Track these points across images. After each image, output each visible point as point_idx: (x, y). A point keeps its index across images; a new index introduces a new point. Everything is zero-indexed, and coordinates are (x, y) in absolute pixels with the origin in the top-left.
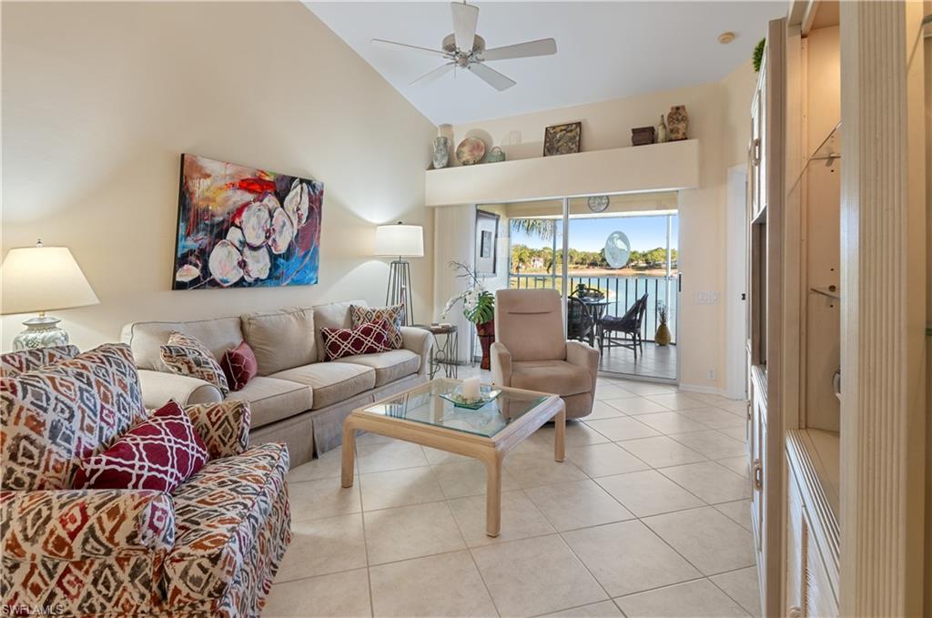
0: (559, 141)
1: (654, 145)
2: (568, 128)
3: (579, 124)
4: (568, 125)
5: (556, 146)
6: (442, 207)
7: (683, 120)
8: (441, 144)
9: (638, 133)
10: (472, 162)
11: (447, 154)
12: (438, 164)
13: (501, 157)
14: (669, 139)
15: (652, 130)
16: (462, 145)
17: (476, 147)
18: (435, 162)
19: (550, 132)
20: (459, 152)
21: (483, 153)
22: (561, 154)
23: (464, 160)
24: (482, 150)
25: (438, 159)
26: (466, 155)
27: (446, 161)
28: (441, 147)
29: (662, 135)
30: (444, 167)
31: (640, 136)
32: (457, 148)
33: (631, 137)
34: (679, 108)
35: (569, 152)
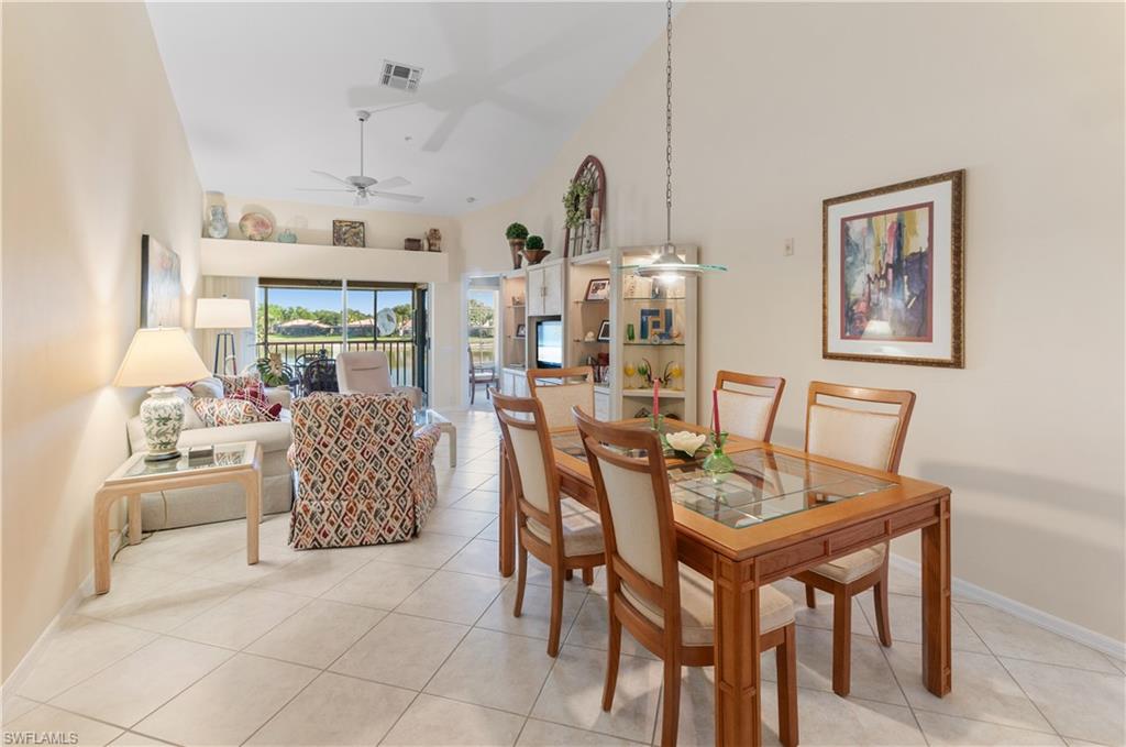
0: (345, 234)
1: (419, 252)
2: (352, 225)
3: (362, 224)
4: (353, 223)
5: (343, 237)
6: (217, 278)
7: (439, 238)
8: (219, 213)
9: (409, 240)
10: (258, 237)
11: (226, 225)
12: (215, 234)
13: (293, 239)
14: (430, 250)
15: (419, 241)
16: (244, 218)
17: (261, 224)
18: (211, 231)
19: (337, 225)
20: (241, 227)
21: (270, 231)
22: (348, 245)
23: (248, 234)
24: (267, 227)
25: (215, 229)
26: (250, 230)
27: (225, 232)
28: (220, 216)
29: (426, 245)
30: (225, 238)
31: (413, 244)
32: (238, 221)
33: (404, 243)
34: (436, 230)
35: (355, 244)
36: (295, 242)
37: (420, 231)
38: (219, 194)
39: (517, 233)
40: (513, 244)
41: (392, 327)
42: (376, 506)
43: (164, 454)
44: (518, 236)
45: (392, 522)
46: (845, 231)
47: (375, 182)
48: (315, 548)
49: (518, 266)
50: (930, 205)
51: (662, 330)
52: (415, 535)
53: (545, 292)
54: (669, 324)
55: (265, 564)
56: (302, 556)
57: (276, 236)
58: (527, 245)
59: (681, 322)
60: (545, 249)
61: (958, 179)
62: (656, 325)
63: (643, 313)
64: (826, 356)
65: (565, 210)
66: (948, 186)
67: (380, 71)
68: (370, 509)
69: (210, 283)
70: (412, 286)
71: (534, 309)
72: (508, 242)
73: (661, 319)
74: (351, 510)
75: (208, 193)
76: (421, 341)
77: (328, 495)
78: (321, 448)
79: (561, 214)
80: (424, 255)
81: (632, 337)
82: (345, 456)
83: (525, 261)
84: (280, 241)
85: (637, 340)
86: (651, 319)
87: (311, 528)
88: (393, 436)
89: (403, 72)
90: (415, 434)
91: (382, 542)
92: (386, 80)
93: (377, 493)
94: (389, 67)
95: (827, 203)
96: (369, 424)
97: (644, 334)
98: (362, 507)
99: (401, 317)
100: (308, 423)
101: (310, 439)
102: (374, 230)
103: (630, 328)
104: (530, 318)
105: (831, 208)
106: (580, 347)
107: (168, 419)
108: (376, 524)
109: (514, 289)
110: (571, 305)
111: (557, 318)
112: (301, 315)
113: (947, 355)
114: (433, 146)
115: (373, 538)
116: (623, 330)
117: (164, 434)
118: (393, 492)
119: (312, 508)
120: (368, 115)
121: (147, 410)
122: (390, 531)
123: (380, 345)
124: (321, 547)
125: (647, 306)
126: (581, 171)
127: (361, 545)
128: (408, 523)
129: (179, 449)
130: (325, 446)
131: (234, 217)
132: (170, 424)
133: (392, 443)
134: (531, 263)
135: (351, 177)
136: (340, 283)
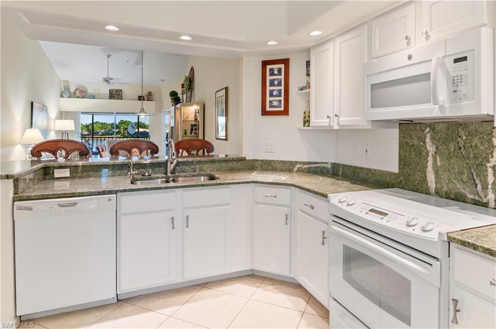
0: (114, 94)
2: (117, 91)
3: (121, 90)
5: (113, 96)
6: (65, 112)
7: (152, 96)
8: (67, 88)
10: (81, 97)
11: (70, 92)
12: (65, 96)
13: (94, 97)
14: (148, 100)
15: (143, 97)
16: (76, 90)
17: (82, 92)
18: (64, 95)
19: (111, 91)
20: (74, 93)
21: (85, 94)
22: (115, 99)
23: (77, 96)
24: (84, 93)
25: (65, 94)
26: (78, 94)
27: (69, 95)
28: (67, 90)
29: (146, 99)
30: (69, 97)
31: (140, 98)
32: (74, 91)
33: (138, 98)
34: (150, 93)
35: (118, 99)
36: (94, 98)
37: (144, 93)
38: (67, 81)
39: (173, 94)
44: (173, 96)
50: (224, 96)
57: (87, 96)
58: (174, 100)
61: (226, 89)
62: (196, 129)
63: (192, 125)
69: (63, 114)
72: (170, 98)
73: (197, 126)
75: (63, 81)
80: (145, 102)
81: (186, 133)
84: (89, 98)
85: (188, 135)
86: (194, 127)
95: (216, 92)
97: (192, 133)
102: (126, 92)
103: (186, 130)
105: (216, 94)
113: (225, 138)
114: (138, 63)
116: (182, 131)
120: (110, 55)
125: (193, 123)
126: (190, 72)
131: (72, 90)
134: (173, 107)
135: (104, 78)
136: (113, 113)
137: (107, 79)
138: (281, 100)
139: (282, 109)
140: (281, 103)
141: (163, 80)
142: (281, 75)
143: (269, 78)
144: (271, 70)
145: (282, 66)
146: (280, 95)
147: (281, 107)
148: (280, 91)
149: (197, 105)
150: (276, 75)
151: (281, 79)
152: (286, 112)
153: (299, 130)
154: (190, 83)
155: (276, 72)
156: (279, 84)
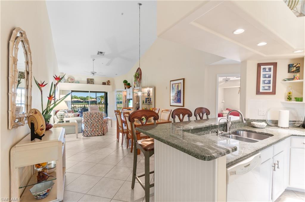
2: (91, 79)
3: (93, 79)
5: (89, 82)
7: (110, 82)
9: (103, 83)
10: (71, 82)
13: (79, 82)
14: (108, 85)
15: (105, 83)
16: (68, 78)
19: (88, 80)
21: (73, 81)
22: (90, 84)
23: (69, 81)
24: (73, 80)
29: (107, 84)
30: (65, 82)
31: (104, 84)
32: (67, 79)
33: (102, 83)
34: (109, 81)
35: (92, 83)
37: (105, 81)
38: (63, 73)
39: (125, 82)
40: (124, 84)
41: (100, 101)
42: (97, 130)
43: (61, 121)
44: (125, 83)
45: (100, 132)
46: (172, 86)
47: (96, 73)
48: (87, 136)
49: (126, 89)
50: (181, 83)
51: (149, 102)
52: (104, 135)
53: (130, 94)
54: (150, 100)
55: (79, 138)
56: (85, 137)
57: (75, 82)
58: (127, 85)
59: (152, 100)
60: (131, 85)
61: (184, 79)
62: (148, 101)
63: (146, 98)
64: (171, 106)
65: (134, 78)
66: (183, 80)
67: (97, 53)
68: (96, 130)
69: (61, 91)
70: (104, 92)
71: (128, 98)
72: (123, 84)
73: (149, 99)
74: (93, 130)
75: (60, 73)
76: (106, 104)
77: (89, 128)
78: (88, 120)
79: (134, 79)
80: (106, 86)
82: (92, 121)
83: (127, 88)
84: (76, 83)
85: (145, 103)
86: (147, 100)
87: (86, 133)
88: (100, 118)
89: (102, 53)
90: (104, 119)
91: (98, 136)
92: (98, 54)
93: (97, 128)
94: (99, 52)
95: (171, 81)
96: (96, 116)
97: (146, 102)
98: (95, 130)
99: (102, 98)
100: (86, 116)
101: (86, 119)
102: (96, 80)
103: (143, 101)
104: (127, 99)
105: (171, 82)
106: (136, 105)
107: (62, 115)
108: (97, 133)
109: (125, 93)
110: (134, 97)
111: (132, 99)
112: (75, 98)
113: (182, 105)
114: (108, 64)
115: (97, 135)
116: (142, 102)
117: (62, 118)
118: (100, 127)
119: (86, 130)
120: (94, 59)
121: (59, 114)
122: (99, 134)
123: (97, 105)
124: (88, 136)
125: (147, 97)
126: (137, 70)
127: (95, 136)
128: (102, 133)
129: (64, 120)
130: (89, 120)
132: (63, 116)
133: (100, 119)
134: (128, 88)
135: (91, 72)
136: (88, 91)
137: (93, 73)
138: (270, 86)
139: (271, 91)
140: (270, 88)
141: (117, 74)
142: (271, 72)
143: (262, 73)
144: (264, 69)
145: (272, 67)
146: (270, 83)
147: (270, 90)
148: (270, 81)
149: (149, 88)
150: (267, 72)
151: (271, 74)
152: (274, 93)
153: (282, 103)
154: (138, 76)
155: (267, 70)
156: (270, 77)
